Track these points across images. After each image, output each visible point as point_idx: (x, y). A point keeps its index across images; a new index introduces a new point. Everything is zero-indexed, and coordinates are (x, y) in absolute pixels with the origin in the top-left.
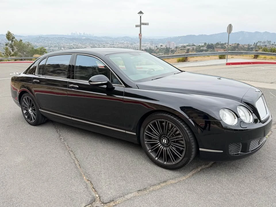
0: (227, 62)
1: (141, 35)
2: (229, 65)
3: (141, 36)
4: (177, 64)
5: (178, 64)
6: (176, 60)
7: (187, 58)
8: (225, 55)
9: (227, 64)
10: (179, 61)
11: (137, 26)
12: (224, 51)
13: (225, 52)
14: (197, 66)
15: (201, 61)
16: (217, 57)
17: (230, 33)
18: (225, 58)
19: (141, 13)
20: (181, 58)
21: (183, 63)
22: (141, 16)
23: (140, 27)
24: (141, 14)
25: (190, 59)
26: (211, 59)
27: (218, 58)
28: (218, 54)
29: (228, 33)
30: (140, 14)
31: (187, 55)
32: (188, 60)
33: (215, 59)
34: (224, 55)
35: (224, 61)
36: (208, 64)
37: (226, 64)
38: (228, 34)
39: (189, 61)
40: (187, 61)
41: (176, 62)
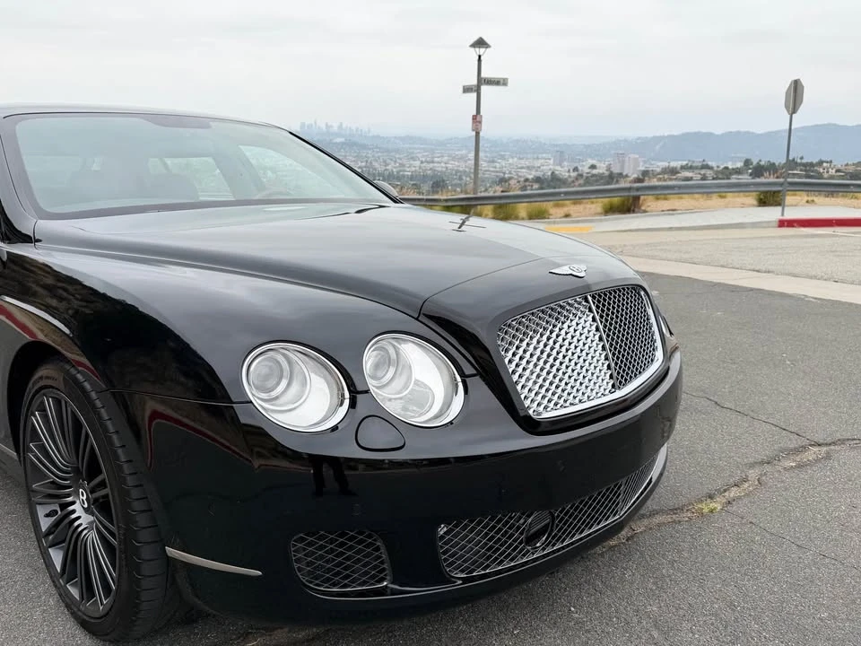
0: (783, 215)
1: (478, 119)
2: (788, 226)
3: (480, 122)
4: (601, 220)
5: (606, 220)
6: (597, 206)
7: (637, 198)
8: (779, 192)
9: (783, 224)
10: (611, 210)
11: (467, 90)
12: (777, 177)
13: (782, 180)
14: (670, 229)
15: (689, 211)
16: (752, 200)
17: (794, 111)
18: (778, 204)
19: (480, 43)
20: (616, 200)
21: (623, 218)
22: (480, 56)
23: (475, 95)
24: (482, 50)
25: (649, 202)
26: (726, 207)
27: (755, 202)
28: (752, 188)
29: (788, 111)
30: (477, 49)
31: (638, 189)
32: (643, 208)
33: (743, 206)
34: (775, 192)
35: (773, 214)
36: (713, 222)
37: (777, 224)
38: (789, 116)
39: (645, 211)
40: (636, 210)
41: (600, 214)
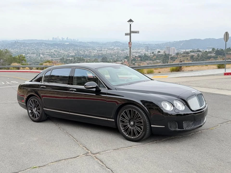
0: (225, 71)
1: (130, 43)
2: (227, 75)
3: (131, 44)
4: (170, 74)
5: (172, 74)
6: (169, 69)
7: (181, 67)
8: (224, 64)
9: (225, 74)
10: (173, 71)
11: (126, 34)
12: (223, 60)
13: (224, 61)
14: (192, 76)
15: (197, 70)
16: (215, 67)
17: (227, 41)
18: (224, 68)
19: (131, 21)
20: (174, 68)
21: (177, 73)
22: (130, 25)
23: (129, 36)
24: (131, 23)
25: (184, 68)
26: (208, 69)
27: (217, 68)
28: (216, 63)
29: (225, 40)
30: (130, 23)
31: (181, 64)
32: (183, 70)
33: (213, 69)
34: (222, 64)
35: (222, 71)
36: (205, 74)
37: (224, 74)
38: (225, 42)
39: (183, 71)
40: (181, 70)
41: (170, 72)
